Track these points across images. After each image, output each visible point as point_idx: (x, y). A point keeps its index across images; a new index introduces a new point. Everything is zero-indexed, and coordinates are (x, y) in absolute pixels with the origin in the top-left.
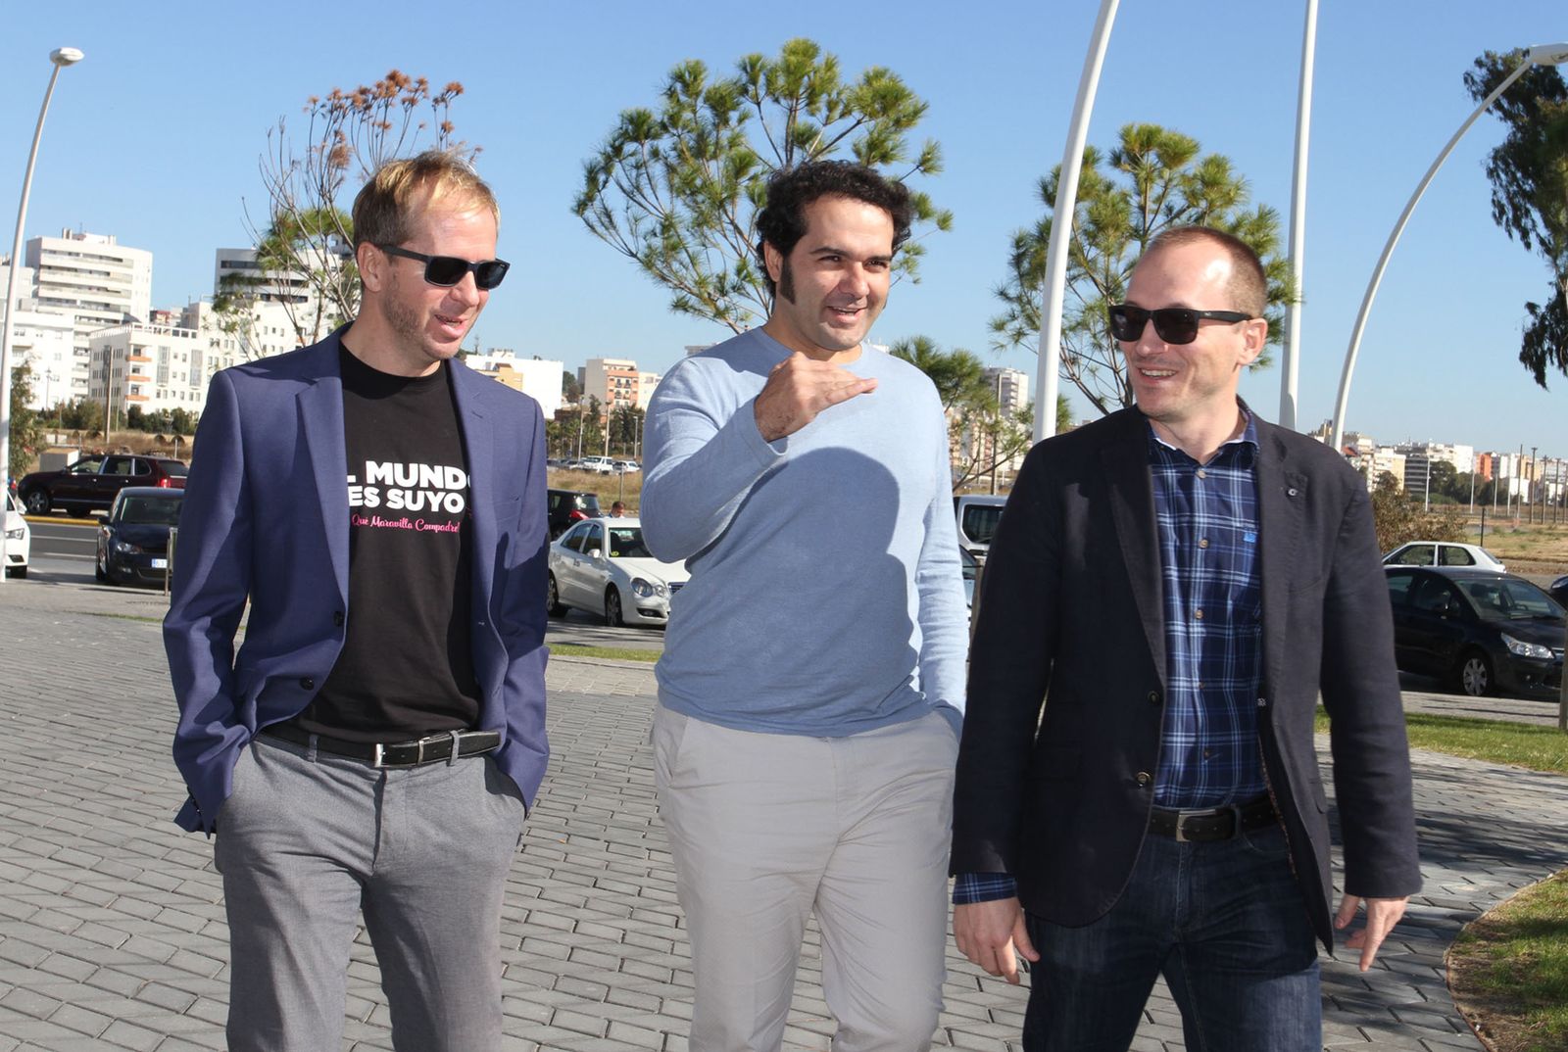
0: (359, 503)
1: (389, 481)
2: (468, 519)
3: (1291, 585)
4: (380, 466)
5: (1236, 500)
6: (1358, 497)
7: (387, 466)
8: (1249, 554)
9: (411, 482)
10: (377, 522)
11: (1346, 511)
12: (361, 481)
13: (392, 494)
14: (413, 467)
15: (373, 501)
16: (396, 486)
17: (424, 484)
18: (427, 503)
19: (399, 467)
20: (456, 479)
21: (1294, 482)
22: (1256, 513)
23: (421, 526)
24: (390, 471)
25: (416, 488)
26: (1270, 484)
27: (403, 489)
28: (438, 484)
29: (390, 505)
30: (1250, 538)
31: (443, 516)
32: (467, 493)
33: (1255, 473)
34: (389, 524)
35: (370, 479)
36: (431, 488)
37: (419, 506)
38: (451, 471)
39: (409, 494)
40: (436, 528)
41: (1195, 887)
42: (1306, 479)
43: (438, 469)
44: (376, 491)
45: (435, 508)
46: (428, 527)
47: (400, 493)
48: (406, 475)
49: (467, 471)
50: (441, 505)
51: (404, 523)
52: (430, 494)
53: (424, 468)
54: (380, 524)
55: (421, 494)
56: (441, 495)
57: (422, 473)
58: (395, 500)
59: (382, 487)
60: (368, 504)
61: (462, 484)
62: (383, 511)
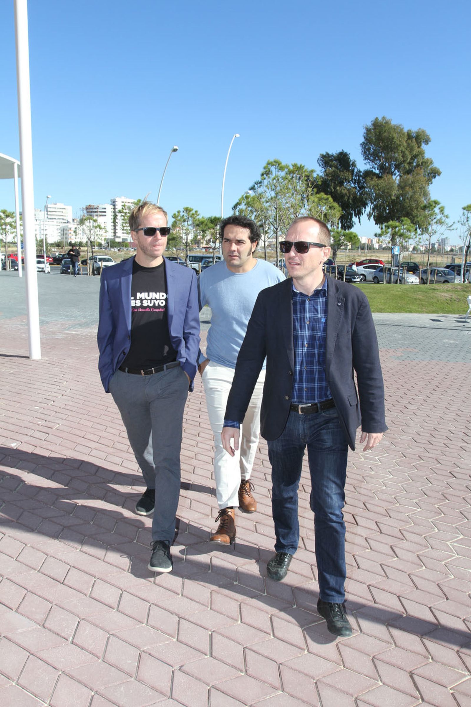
0: (134, 305)
1: (143, 298)
2: (166, 307)
3: (338, 334)
4: (141, 294)
5: (320, 308)
6: (364, 304)
7: (143, 294)
8: (322, 325)
9: (150, 298)
10: (140, 310)
11: (359, 309)
12: (135, 299)
13: (144, 302)
14: (150, 293)
15: (138, 304)
16: (145, 299)
17: (154, 298)
18: (154, 303)
19: (147, 294)
20: (163, 296)
21: (340, 301)
22: (326, 312)
23: (153, 310)
24: (144, 295)
25: (151, 300)
26: (332, 301)
27: (148, 300)
28: (158, 298)
29: (143, 305)
30: (323, 320)
31: (159, 307)
32: (166, 300)
33: (327, 298)
34: (143, 310)
35: (138, 298)
36: (156, 299)
37: (152, 305)
38: (162, 294)
39: (149, 301)
40: (157, 310)
41: (305, 428)
42: (344, 299)
43: (158, 293)
44: (140, 301)
45: (157, 305)
46: (154, 310)
47: (147, 301)
48: (149, 296)
49: (167, 293)
50: (158, 304)
51: (148, 310)
52: (155, 301)
53: (154, 293)
54: (141, 310)
55: (153, 301)
56: (158, 301)
57: (153, 295)
58: (145, 303)
59: (141, 300)
60: (137, 305)
61: (164, 297)
62: (142, 307)
